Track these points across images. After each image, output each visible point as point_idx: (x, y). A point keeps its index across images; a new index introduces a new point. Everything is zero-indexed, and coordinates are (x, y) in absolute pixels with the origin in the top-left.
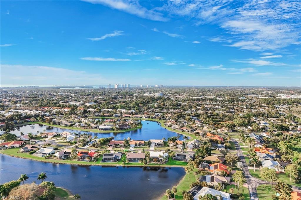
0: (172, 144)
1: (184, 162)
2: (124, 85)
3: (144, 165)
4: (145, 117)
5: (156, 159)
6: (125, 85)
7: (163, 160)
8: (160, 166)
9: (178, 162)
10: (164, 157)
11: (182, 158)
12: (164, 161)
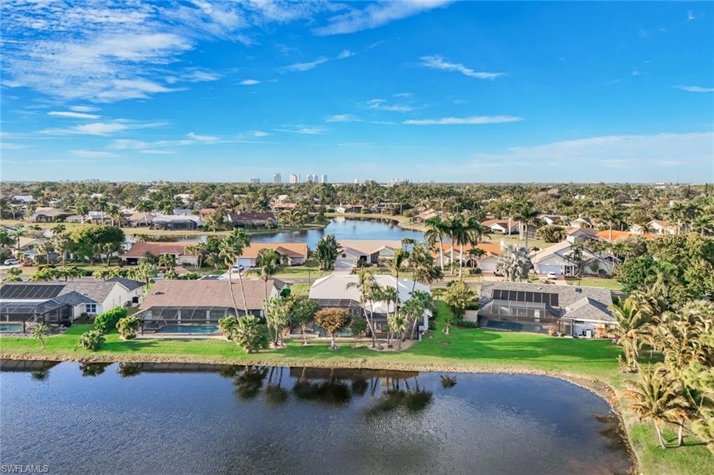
0: (446, 255)
1: (550, 336)
2: (314, 176)
3: (244, 357)
4: (344, 210)
5: (338, 310)
6: (316, 177)
7: (392, 322)
8: (372, 362)
9: (508, 336)
10: (405, 297)
11: (532, 312)
12: (400, 322)
